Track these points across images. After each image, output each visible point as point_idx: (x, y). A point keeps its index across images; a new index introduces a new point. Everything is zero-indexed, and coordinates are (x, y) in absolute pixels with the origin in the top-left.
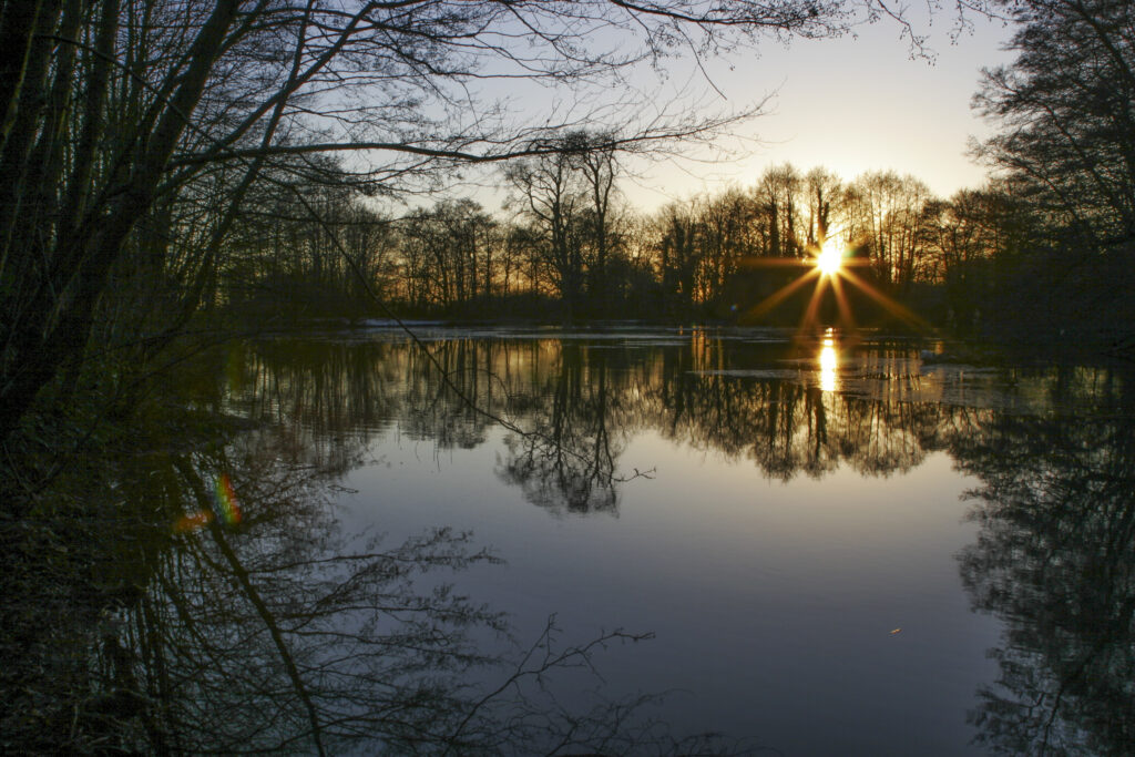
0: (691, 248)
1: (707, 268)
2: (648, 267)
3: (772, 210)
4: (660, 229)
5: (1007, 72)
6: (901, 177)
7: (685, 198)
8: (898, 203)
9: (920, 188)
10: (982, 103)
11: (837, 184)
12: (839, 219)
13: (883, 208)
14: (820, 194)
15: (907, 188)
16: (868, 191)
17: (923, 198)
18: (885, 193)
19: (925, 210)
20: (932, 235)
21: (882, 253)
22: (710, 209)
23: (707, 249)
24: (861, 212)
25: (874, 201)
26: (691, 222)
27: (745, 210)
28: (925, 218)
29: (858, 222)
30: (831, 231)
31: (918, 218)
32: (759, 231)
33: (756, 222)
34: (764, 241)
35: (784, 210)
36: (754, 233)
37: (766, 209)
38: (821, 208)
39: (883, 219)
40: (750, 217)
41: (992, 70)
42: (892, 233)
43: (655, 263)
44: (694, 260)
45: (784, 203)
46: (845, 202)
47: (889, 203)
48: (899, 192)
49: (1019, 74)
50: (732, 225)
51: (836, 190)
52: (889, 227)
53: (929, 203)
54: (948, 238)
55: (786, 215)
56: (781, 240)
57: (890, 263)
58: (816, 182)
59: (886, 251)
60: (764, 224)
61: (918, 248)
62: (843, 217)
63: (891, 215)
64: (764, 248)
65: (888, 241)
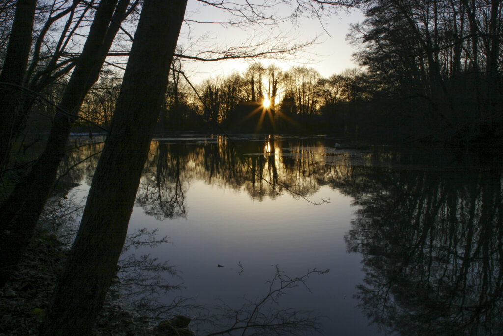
0: (216, 99)
1: (223, 108)
2: (197, 108)
3: (252, 82)
4: (203, 91)
5: (360, 25)
6: (308, 68)
7: (214, 77)
8: (306, 80)
9: (316, 74)
10: (350, 38)
11: (280, 71)
12: (281, 87)
13: (299, 81)
14: (273, 76)
15: (310, 73)
16: (294, 74)
17: (317, 77)
18: (301, 75)
19: (318, 83)
20: (321, 94)
21: (300, 101)
22: (225, 82)
23: (224, 100)
24: (291, 84)
25: (297, 79)
26: (216, 88)
27: (239, 83)
28: (318, 86)
29: (289, 88)
30: (278, 92)
31: (315, 86)
32: (246, 91)
33: (245, 87)
34: (248, 96)
35: (257, 82)
36: (244, 92)
37: (249, 82)
38: (273, 82)
39: (300, 87)
40: (242, 85)
41: (354, 24)
42: (304, 93)
43: (200, 106)
44: (218, 104)
45: (258, 79)
46: (284, 80)
47: (303, 79)
48: (307, 75)
49: (365, 26)
50: (234, 89)
51: (280, 74)
52: (303, 90)
53: (320, 80)
54: (327, 95)
55: (259, 84)
56: (256, 96)
57: (304, 106)
58: (271, 70)
59: (302, 100)
60: (248, 89)
61: (315, 99)
62: (283, 86)
63: (304, 85)
64: (248, 99)
65: (302, 96)
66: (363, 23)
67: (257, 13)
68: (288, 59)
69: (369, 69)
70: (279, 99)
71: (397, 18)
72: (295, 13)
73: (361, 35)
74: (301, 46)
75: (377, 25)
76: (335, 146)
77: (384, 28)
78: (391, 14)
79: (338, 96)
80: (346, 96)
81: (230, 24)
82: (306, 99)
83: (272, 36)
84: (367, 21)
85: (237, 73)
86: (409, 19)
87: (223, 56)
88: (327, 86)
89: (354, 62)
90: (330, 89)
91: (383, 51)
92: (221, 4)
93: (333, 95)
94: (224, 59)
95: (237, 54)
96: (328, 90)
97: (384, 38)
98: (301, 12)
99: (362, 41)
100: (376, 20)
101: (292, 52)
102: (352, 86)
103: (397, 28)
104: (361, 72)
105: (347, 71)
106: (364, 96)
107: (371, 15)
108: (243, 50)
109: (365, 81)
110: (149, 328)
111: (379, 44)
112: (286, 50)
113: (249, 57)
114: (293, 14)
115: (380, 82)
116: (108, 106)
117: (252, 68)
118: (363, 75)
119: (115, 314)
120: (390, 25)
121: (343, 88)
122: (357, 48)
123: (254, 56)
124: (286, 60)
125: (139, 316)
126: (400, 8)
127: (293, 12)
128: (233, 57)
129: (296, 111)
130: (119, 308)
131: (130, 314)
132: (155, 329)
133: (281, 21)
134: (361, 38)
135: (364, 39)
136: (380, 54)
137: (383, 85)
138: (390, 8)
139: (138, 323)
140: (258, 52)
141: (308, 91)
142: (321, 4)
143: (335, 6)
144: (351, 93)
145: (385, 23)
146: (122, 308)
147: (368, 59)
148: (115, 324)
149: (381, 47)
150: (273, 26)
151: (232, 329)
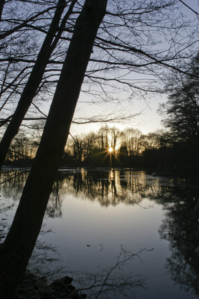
0: (81, 146)
1: (85, 152)
2: (69, 152)
3: (102, 137)
4: (73, 142)
5: (165, 104)
6: (135, 129)
7: (80, 134)
8: (134, 136)
9: (139, 132)
10: (159, 112)
11: (118, 131)
12: (119, 140)
13: (130, 136)
14: (114, 133)
15: (136, 132)
16: (127, 132)
17: (140, 134)
18: (131, 133)
19: (141, 137)
20: (142, 144)
21: (130, 148)
22: (86, 136)
23: (85, 147)
24: (124, 138)
25: (128, 135)
26: (81, 140)
27: (95, 137)
28: (141, 139)
29: (124, 140)
30: (117, 143)
31: (139, 139)
32: (99, 142)
33: (98, 140)
34: (99, 145)
35: (105, 137)
36: (97, 143)
37: (100, 137)
38: (114, 137)
39: (130, 140)
40: (96, 139)
41: (162, 104)
42: (133, 143)
43: (71, 151)
44: (82, 150)
45: (105, 135)
46: (120, 135)
47: (132, 135)
48: (134, 133)
49: (168, 105)
50: (91, 141)
51: (118, 132)
52: (132, 142)
53: (142, 136)
54: (146, 144)
55: (106, 138)
56: (104, 145)
57: (132, 151)
58: (113, 130)
59: (131, 148)
60: (100, 141)
61: (139, 147)
62: (120, 139)
63: (132, 139)
64: (99, 147)
65: (131, 145)
66: (167, 103)
67: (109, 96)
68: (126, 123)
69: (171, 129)
70: (118, 147)
71: (186, 100)
72: (131, 97)
73: (166, 110)
74: (133, 116)
75: (174, 104)
76: (153, 174)
77: (179, 106)
78: (183, 98)
79: (152, 145)
80: (158, 145)
81: (92, 103)
82: (134, 147)
83: (117, 110)
84: (169, 102)
85: (93, 132)
86: (193, 101)
87: (88, 121)
88: (146, 139)
89: (162, 125)
90: (148, 141)
91: (179, 119)
92: (88, 91)
93: (149, 145)
94: (88, 123)
95: (97, 120)
96: (146, 142)
97: (179, 112)
98: (134, 96)
99: (167, 113)
100: (174, 101)
101: (128, 119)
102: (161, 139)
103: (187, 106)
104: (166, 131)
105: (158, 131)
106: (168, 145)
107: (171, 98)
108: (100, 117)
109: (169, 136)
110: (48, 284)
111: (176, 115)
112: (124, 118)
113: (103, 121)
114: (130, 97)
115: (178, 137)
116: (17, 150)
117: (102, 129)
118: (167, 133)
119: (26, 275)
120: (182, 104)
121: (156, 140)
122: (164, 117)
123: (106, 121)
124: (125, 124)
125: (41, 277)
126: (188, 94)
127: (130, 96)
128: (94, 122)
129: (128, 154)
130: (29, 271)
131: (35, 275)
132: (51, 285)
133: (123, 101)
134: (166, 111)
135: (168, 112)
136: (177, 121)
137: (179, 138)
138: (182, 94)
139: (41, 281)
140: (108, 119)
141: (135, 142)
142: (145, 91)
143: (153, 93)
144: (160, 144)
145: (179, 103)
146: (30, 271)
147: (170, 124)
148: (26, 281)
149: (177, 116)
150: (118, 104)
151: (92, 287)
